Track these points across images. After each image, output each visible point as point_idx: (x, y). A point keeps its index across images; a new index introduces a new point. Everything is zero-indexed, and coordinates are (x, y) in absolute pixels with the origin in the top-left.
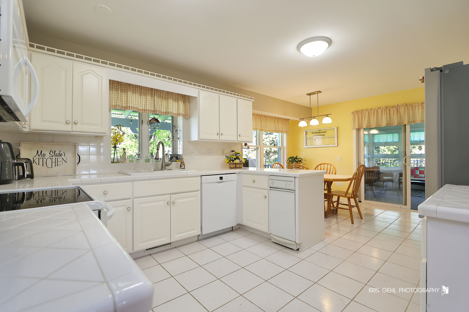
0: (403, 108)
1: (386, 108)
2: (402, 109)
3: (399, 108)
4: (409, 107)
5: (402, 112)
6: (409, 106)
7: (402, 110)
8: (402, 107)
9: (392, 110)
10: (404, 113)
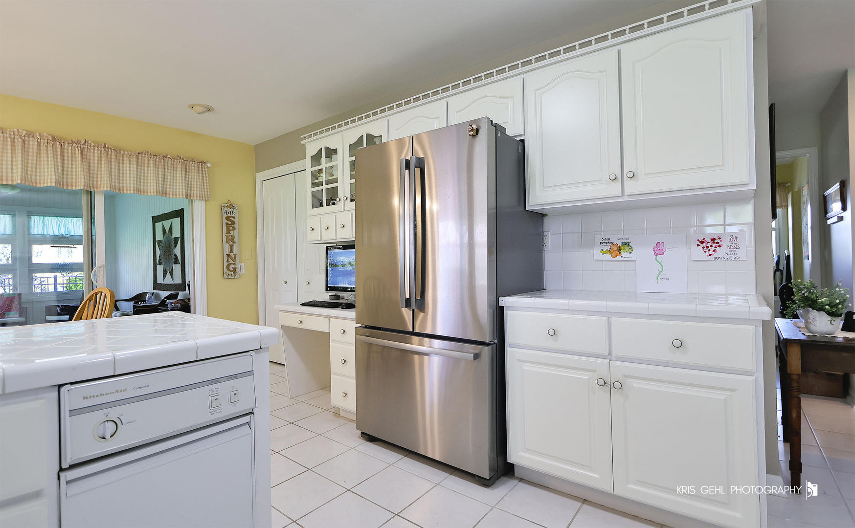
0: (96, 151)
1: (54, 139)
2: (94, 153)
3: (86, 150)
4: (110, 153)
5: (94, 160)
6: (112, 151)
7: (94, 156)
8: (94, 149)
9: (68, 149)
10: (98, 164)
